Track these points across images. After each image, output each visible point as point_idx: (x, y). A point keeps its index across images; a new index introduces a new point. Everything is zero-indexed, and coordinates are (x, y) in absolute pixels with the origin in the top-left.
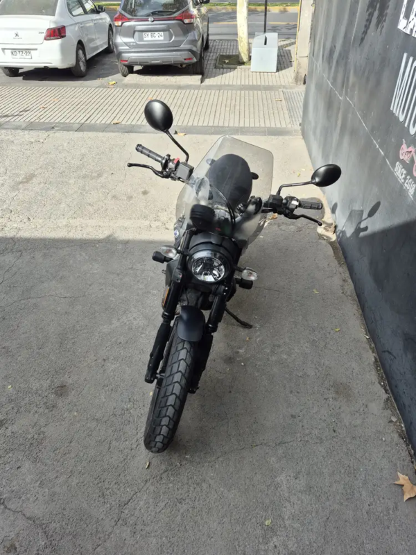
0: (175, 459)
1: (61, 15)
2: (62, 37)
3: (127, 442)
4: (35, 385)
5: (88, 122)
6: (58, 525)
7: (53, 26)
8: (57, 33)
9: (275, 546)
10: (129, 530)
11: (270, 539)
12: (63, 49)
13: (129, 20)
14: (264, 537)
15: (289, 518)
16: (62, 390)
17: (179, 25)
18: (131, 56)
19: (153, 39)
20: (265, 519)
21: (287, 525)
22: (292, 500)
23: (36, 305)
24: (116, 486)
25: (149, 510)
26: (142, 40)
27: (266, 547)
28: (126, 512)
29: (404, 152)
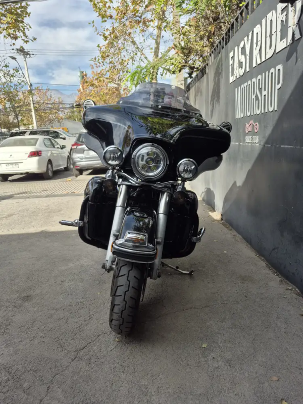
1: (40, 145)
2: (39, 156)
3: (81, 318)
5: (53, 194)
7: (34, 150)
8: (36, 154)
9: (214, 358)
10: (84, 363)
11: (209, 354)
12: (39, 162)
13: (81, 145)
14: (203, 354)
15: (221, 342)
16: (27, 298)
18: (83, 163)
20: (202, 345)
21: (222, 346)
22: (222, 333)
24: (73, 341)
25: (102, 351)
26: (88, 154)
27: (206, 359)
28: (82, 353)
29: (248, 128)
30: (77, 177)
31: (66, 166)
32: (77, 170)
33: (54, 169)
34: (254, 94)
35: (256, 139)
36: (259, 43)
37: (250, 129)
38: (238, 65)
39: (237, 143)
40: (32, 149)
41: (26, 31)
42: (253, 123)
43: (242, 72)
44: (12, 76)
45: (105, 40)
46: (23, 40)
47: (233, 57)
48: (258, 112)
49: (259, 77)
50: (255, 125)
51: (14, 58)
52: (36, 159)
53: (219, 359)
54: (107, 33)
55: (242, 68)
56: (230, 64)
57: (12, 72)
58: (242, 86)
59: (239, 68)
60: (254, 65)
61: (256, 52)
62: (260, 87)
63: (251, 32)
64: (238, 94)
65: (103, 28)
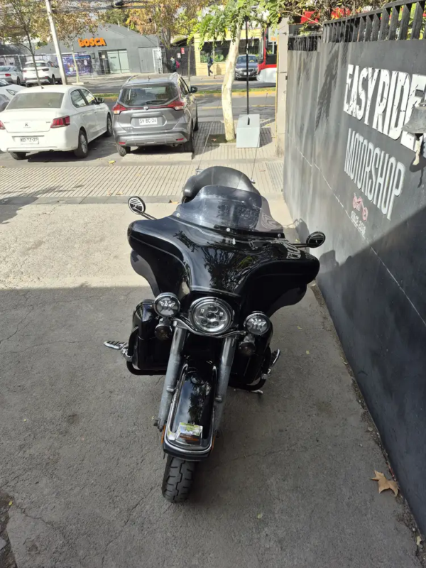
1: (66, 107)
2: (67, 125)
3: (133, 458)
4: (49, 415)
5: (90, 195)
6: (74, 527)
7: (59, 116)
8: (63, 122)
9: (267, 534)
10: (137, 528)
11: (262, 529)
12: (68, 135)
13: (127, 109)
14: (257, 528)
15: (278, 512)
16: (73, 419)
17: (170, 111)
18: (129, 138)
19: (148, 123)
20: (258, 514)
21: (277, 518)
22: (281, 498)
23: (47, 350)
24: (124, 494)
26: (139, 125)
28: (135, 514)
29: (356, 203)
30: (123, 155)
32: (123, 147)
35: (363, 229)
37: (358, 207)
40: (55, 113)
42: (363, 204)
50: (363, 208)
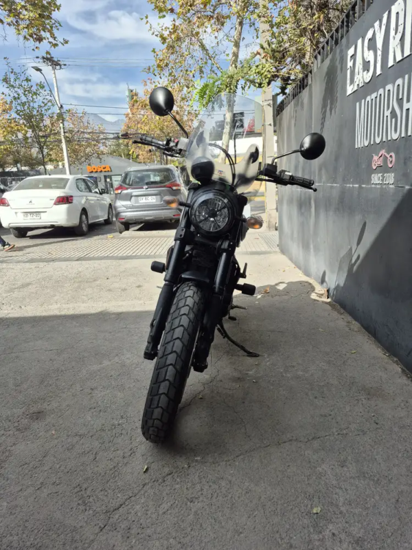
0: (182, 462)
1: (70, 188)
2: (70, 203)
3: (119, 452)
5: (87, 256)
6: (16, 538)
7: (62, 195)
8: (66, 200)
9: (333, 534)
10: (119, 536)
11: (325, 527)
12: (69, 212)
13: (127, 189)
14: (315, 526)
15: (344, 504)
16: (38, 415)
17: (168, 190)
18: (128, 214)
19: (147, 201)
20: (312, 508)
22: (343, 487)
24: (103, 493)
25: (149, 513)
26: (138, 202)
27: (321, 537)
28: (117, 517)
29: (376, 161)
30: (121, 233)
31: (106, 218)
32: (122, 223)
33: (90, 222)
34: (388, 108)
35: (390, 178)
36: (401, 29)
37: (380, 162)
38: (361, 67)
39: (357, 186)
40: (59, 193)
41: (55, 31)
42: (386, 154)
43: (368, 77)
44: (36, 94)
45: (163, 43)
46: (50, 43)
47: (354, 56)
48: (395, 136)
49: (399, 81)
50: (388, 156)
51: (38, 70)
52: (64, 207)
53: (343, 536)
54: (166, 33)
55: (368, 71)
56: (348, 67)
57: (34, 89)
58: (368, 98)
59: (364, 71)
60: (391, 63)
61: (394, 43)
62: (400, 97)
63: (387, 13)
64: (361, 111)
65: (160, 26)
